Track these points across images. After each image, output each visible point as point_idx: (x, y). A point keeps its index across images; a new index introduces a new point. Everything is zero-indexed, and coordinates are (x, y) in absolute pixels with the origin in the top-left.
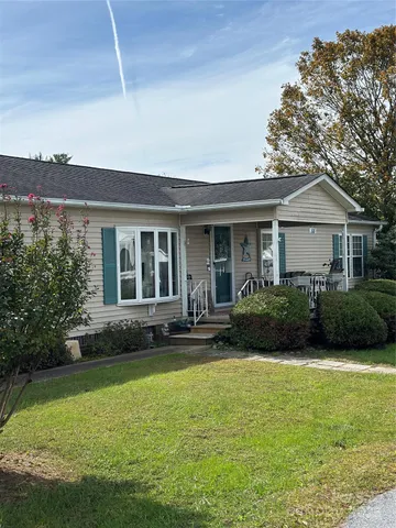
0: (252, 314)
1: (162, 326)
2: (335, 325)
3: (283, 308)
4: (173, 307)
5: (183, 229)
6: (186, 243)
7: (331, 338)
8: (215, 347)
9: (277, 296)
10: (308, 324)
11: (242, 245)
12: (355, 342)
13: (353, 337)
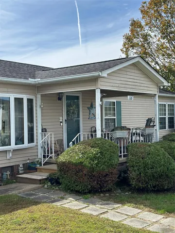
0: (70, 163)
1: (19, 165)
2: (138, 172)
3: (95, 158)
4: (30, 151)
5: (39, 96)
6: (40, 107)
7: (133, 183)
8: (46, 186)
9: (92, 147)
10: (115, 171)
11: (88, 108)
12: (154, 187)
13: (152, 183)
